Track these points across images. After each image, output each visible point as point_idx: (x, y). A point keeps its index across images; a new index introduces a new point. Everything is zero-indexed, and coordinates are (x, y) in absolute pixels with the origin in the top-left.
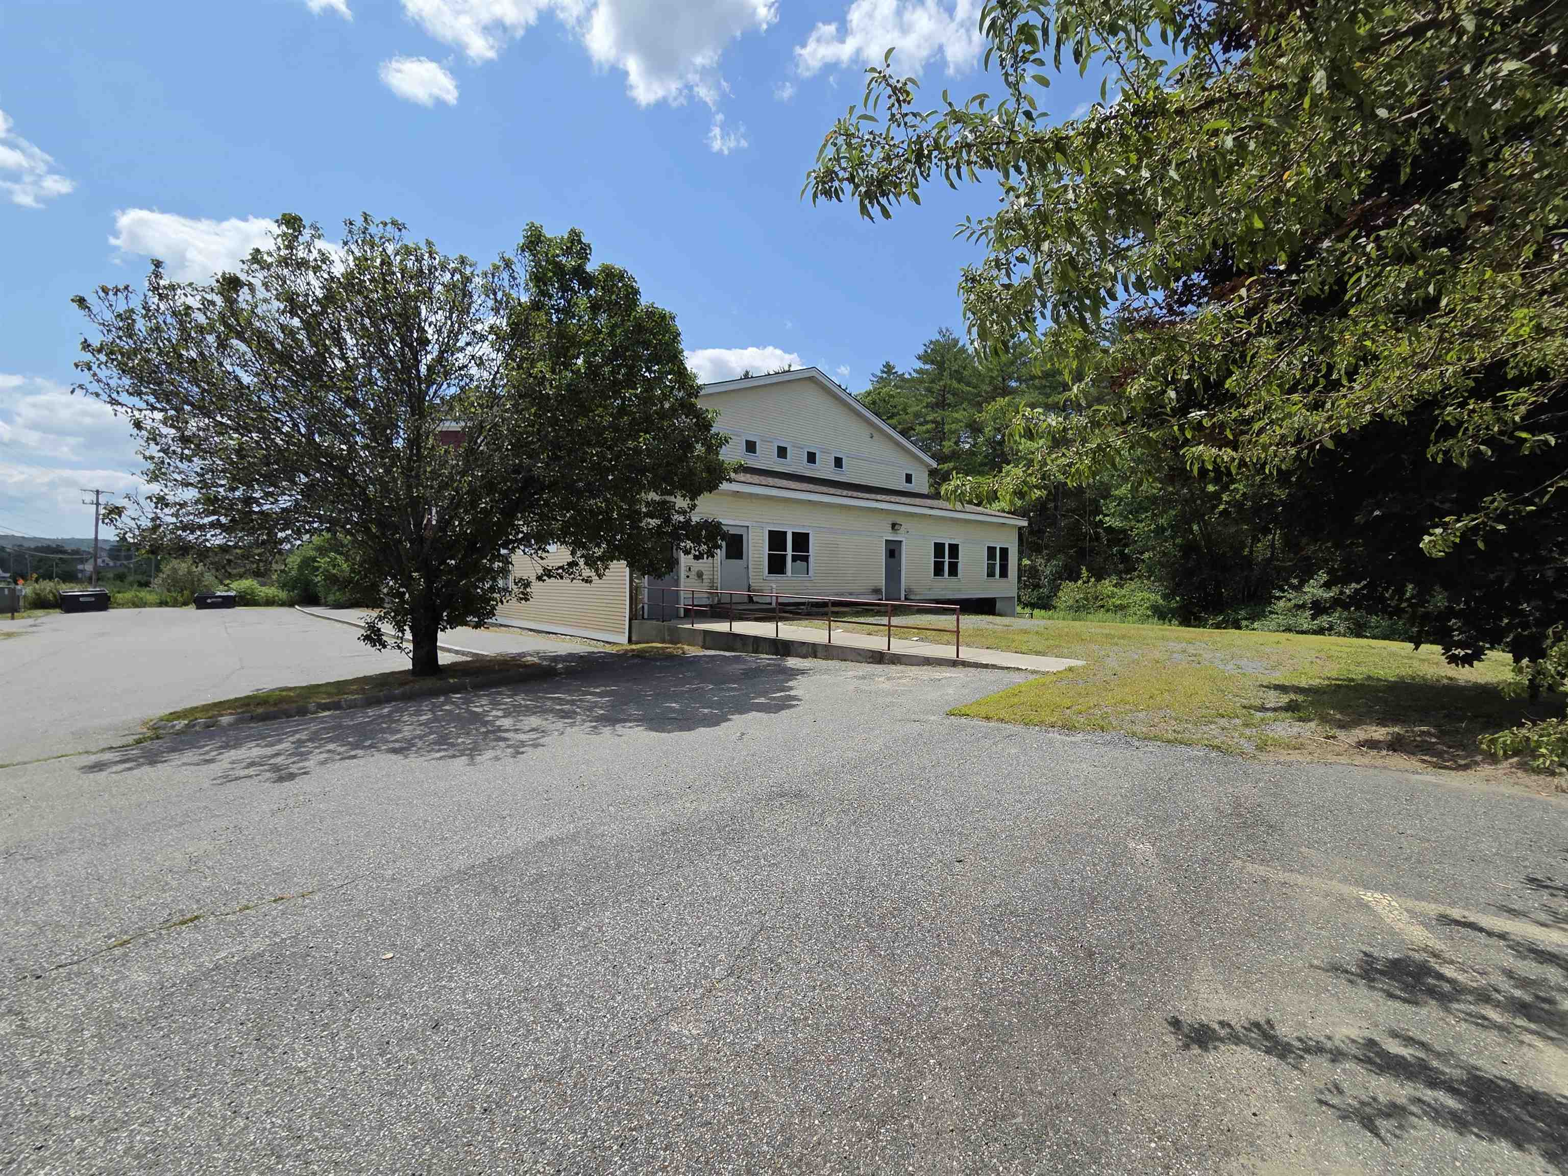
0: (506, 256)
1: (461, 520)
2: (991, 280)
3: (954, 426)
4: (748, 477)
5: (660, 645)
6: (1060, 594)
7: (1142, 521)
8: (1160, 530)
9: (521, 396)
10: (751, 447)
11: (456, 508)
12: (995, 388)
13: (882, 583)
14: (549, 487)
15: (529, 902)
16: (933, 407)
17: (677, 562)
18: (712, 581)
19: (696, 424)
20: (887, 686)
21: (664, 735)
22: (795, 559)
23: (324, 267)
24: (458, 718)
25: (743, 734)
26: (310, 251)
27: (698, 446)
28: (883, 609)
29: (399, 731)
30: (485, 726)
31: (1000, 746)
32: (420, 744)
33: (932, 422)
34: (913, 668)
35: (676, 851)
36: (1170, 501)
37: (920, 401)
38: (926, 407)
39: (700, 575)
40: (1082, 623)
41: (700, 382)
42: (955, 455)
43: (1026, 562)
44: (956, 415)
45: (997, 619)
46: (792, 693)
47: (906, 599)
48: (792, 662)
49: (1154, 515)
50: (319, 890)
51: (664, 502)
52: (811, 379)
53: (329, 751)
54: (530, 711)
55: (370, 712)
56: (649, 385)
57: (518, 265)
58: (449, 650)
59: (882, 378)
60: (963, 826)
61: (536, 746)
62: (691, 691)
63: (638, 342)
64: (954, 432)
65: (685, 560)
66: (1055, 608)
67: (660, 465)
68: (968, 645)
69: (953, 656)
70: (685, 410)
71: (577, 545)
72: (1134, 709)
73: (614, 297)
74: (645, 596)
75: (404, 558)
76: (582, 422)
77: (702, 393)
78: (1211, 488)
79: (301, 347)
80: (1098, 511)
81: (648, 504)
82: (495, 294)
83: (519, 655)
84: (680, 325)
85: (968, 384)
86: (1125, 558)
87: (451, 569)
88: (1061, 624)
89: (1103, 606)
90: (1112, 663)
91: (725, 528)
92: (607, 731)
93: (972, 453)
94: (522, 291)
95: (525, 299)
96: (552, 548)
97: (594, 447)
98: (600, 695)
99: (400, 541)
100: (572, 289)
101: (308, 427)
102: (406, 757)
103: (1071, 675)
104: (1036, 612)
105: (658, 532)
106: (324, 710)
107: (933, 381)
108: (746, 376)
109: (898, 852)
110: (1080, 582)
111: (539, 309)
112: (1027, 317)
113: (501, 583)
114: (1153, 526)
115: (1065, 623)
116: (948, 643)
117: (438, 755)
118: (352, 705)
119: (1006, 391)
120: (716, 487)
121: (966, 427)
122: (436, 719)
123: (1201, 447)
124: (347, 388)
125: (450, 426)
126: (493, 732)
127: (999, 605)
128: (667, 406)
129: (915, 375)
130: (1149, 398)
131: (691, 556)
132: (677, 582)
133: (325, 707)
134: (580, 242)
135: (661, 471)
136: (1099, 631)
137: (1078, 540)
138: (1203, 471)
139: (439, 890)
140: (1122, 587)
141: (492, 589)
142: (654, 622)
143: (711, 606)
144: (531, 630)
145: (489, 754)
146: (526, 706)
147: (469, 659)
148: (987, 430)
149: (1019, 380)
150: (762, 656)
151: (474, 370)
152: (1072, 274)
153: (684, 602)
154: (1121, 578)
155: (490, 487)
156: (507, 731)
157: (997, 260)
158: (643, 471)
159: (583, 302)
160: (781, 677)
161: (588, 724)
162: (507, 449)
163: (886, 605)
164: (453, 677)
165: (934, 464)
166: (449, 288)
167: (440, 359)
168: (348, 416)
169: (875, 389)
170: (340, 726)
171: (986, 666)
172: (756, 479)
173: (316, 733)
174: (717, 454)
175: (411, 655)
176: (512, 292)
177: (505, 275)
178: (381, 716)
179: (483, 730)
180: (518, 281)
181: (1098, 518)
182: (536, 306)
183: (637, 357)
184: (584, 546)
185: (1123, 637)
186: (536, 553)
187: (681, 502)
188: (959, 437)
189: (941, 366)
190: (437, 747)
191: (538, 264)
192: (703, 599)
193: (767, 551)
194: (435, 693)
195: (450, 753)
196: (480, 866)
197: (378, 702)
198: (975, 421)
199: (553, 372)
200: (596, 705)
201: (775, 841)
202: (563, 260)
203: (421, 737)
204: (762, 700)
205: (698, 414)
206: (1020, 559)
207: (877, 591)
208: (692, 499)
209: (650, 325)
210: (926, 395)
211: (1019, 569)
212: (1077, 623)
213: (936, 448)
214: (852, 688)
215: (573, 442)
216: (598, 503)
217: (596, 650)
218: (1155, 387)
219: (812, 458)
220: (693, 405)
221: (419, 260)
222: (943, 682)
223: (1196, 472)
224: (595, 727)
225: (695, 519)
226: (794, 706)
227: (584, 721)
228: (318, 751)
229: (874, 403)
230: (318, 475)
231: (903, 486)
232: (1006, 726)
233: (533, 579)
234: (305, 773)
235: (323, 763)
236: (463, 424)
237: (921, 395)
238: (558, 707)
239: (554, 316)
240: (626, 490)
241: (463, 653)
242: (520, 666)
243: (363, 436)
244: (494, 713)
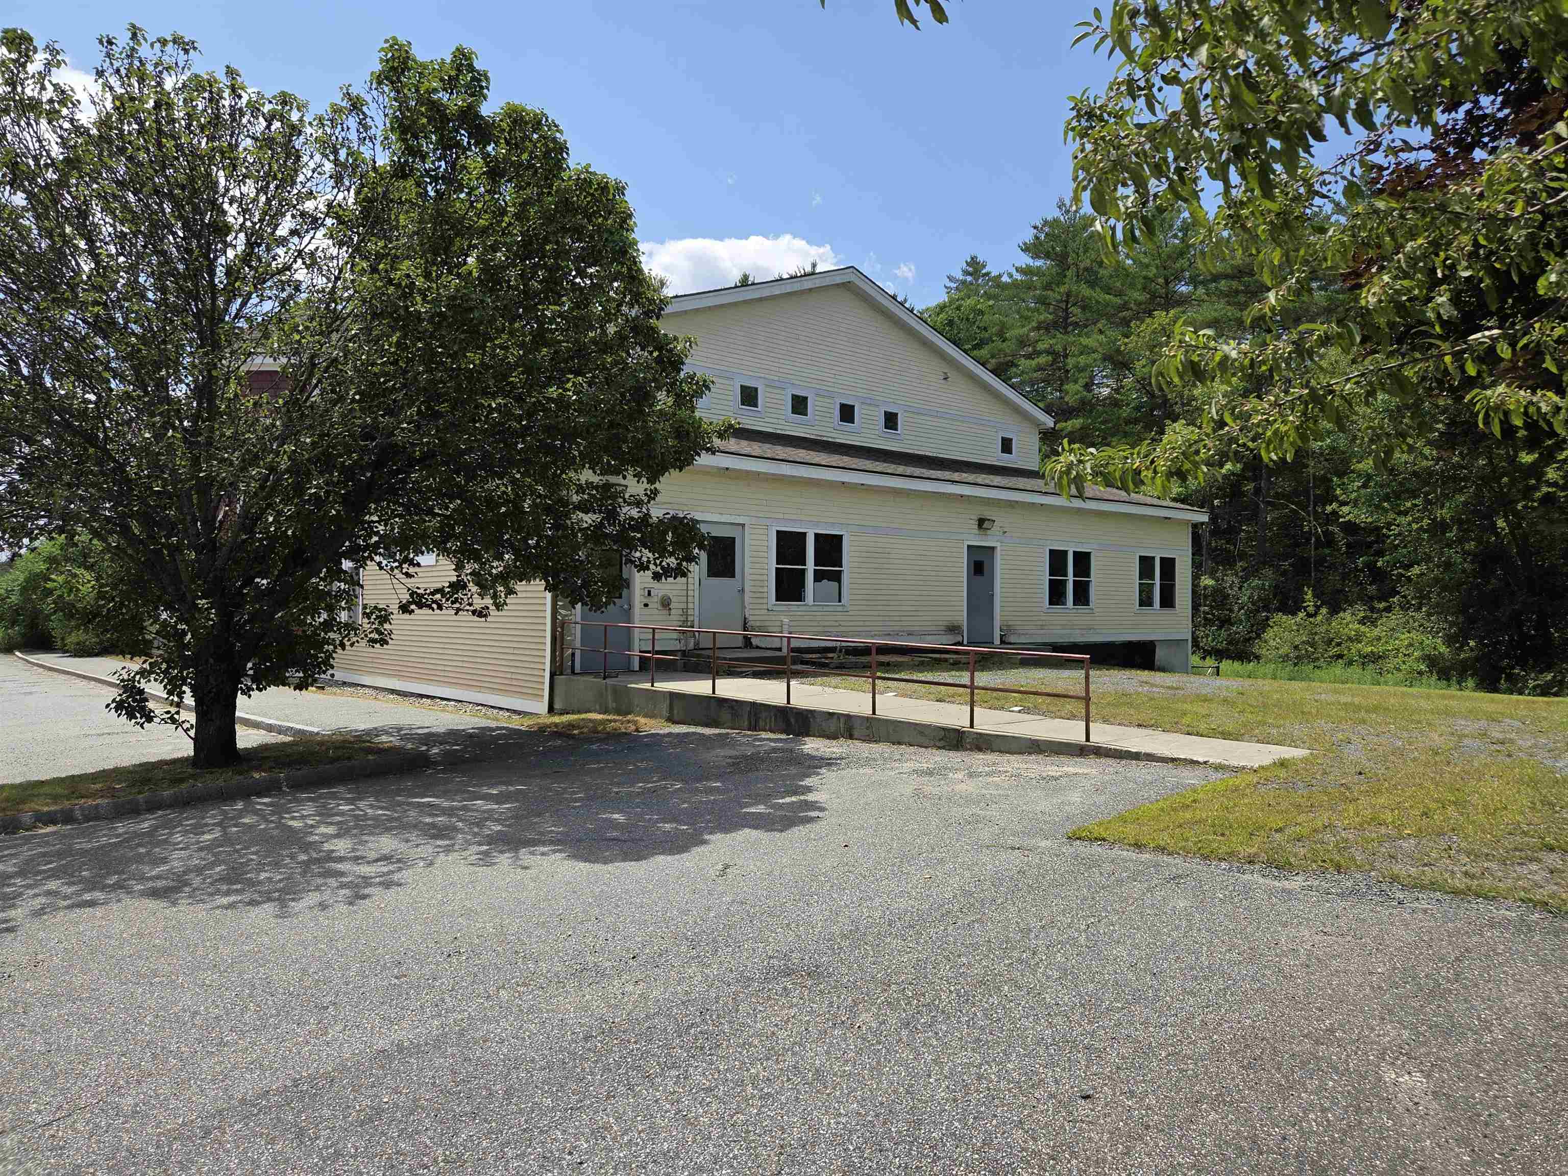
0: (354, 91)
1: (279, 513)
2: (1119, 117)
3: (1082, 360)
4: (745, 446)
5: (600, 717)
6: (1269, 634)
7: (1405, 513)
8: (1437, 528)
9: (375, 316)
10: (749, 396)
11: (270, 496)
12: (1154, 296)
13: (961, 616)
14: (419, 461)
15: (354, 1157)
16: (1045, 328)
17: (627, 584)
18: (685, 612)
19: (659, 360)
20: (969, 787)
21: (597, 867)
22: (819, 576)
23: (65, 112)
24: (264, 839)
25: (726, 867)
26: (43, 88)
27: (661, 395)
28: (963, 658)
29: (164, 860)
30: (306, 851)
31: (1159, 894)
32: (197, 881)
33: (1048, 352)
34: (1012, 758)
35: (607, 1069)
36: (1455, 479)
37: (1027, 318)
38: (1038, 328)
39: (666, 603)
40: (1303, 684)
41: (668, 292)
42: (1085, 407)
43: (1207, 581)
44: (1085, 341)
45: (1158, 677)
46: (810, 797)
47: (1002, 642)
48: (812, 746)
49: (1428, 502)
50: (13, 1129)
51: (607, 486)
52: (847, 286)
53: (49, 893)
54: (382, 827)
55: (121, 827)
56: (583, 299)
57: (373, 106)
58: (256, 725)
59: (964, 282)
60: (1093, 1034)
61: (387, 885)
62: (643, 792)
63: (564, 230)
64: (1081, 370)
65: (641, 580)
66: (1258, 658)
67: (598, 426)
68: (1105, 721)
69: (1081, 738)
70: (641, 338)
71: (463, 555)
72: (1393, 833)
73: (525, 156)
74: (575, 636)
75: (184, 577)
76: (474, 358)
77: (668, 310)
78: (1526, 458)
79: (24, 238)
80: (1329, 498)
81: (580, 489)
82: (335, 152)
83: (368, 732)
84: (632, 199)
85: (1108, 290)
86: (1378, 575)
87: (261, 594)
88: (1266, 685)
89: (1340, 656)
90: (1355, 754)
91: (704, 529)
92: (504, 859)
93: (1114, 403)
94: (379, 148)
95: (383, 160)
96: (427, 559)
97: (494, 396)
98: (498, 799)
99: (176, 550)
100: (458, 144)
101: (32, 365)
102: (174, 904)
103: (1283, 774)
104: (1225, 665)
105: (596, 534)
106: (46, 824)
107: (1047, 287)
108: (745, 282)
109: (980, 1078)
110: (1301, 615)
111: (405, 177)
112: (1181, 177)
113: (343, 616)
114: (1426, 521)
115: (1276, 684)
116: (1072, 717)
117: (225, 901)
118: (93, 816)
119: (1170, 301)
120: (689, 461)
121: (1105, 358)
122: (226, 840)
123: (1501, 389)
124: (96, 303)
125: (262, 362)
126: (318, 861)
127: (1160, 654)
128: (611, 329)
129: (1018, 276)
130: (1400, 308)
131: (649, 573)
132: (628, 614)
133: (50, 819)
134: (471, 69)
135: (601, 436)
136: (1332, 698)
137: (1297, 545)
138: (1508, 430)
139: (207, 1133)
140: (1374, 623)
141: (328, 625)
142: (590, 679)
143: (684, 653)
144: (393, 691)
145: (312, 898)
146: (375, 818)
147: (288, 739)
148: (1138, 365)
149: (1194, 281)
150: (764, 735)
151: (301, 274)
152: (1248, 97)
153: (639, 645)
154: (1372, 609)
155: (325, 462)
156: (341, 859)
157: (1130, 82)
158: (571, 436)
159: (474, 162)
160: (793, 770)
161: (475, 848)
162: (353, 400)
163: (967, 653)
164: (258, 769)
165: (1049, 422)
166: (266, 142)
167: (246, 258)
168: (97, 347)
169: (951, 301)
170: (67, 852)
171: (1136, 756)
172: (756, 448)
173: (28, 861)
174: (693, 409)
175: (192, 733)
176: (362, 149)
177: (352, 122)
178: (136, 835)
179: (303, 857)
180: (373, 131)
181: (1329, 509)
182: (401, 171)
183: (561, 254)
184: (477, 557)
185: (1375, 709)
186: (400, 566)
187: (634, 486)
188: (1092, 378)
189: (1061, 260)
190: (225, 887)
191: (402, 103)
192: (669, 641)
193: (774, 565)
194: (225, 796)
195: (246, 897)
196: (278, 1092)
197: (132, 811)
198: (1118, 351)
199: (427, 276)
200: (489, 816)
201: (772, 1054)
202: (444, 97)
203: (199, 870)
204: (760, 809)
205: (661, 344)
206: (1196, 578)
207: (953, 629)
208: (651, 481)
209: (585, 200)
210: (1034, 310)
211: (1194, 592)
212: (1296, 685)
213: (1053, 395)
214: (908, 790)
215: (459, 388)
216: (499, 487)
217: (493, 724)
218: (1409, 290)
219: (847, 413)
220: (653, 330)
221: (214, 100)
222: (1063, 781)
223: (1496, 429)
224: (486, 854)
225: (656, 512)
226: (811, 820)
227: (468, 843)
228: (31, 892)
229: (951, 323)
230: (47, 442)
231: (996, 457)
232: (1169, 859)
233: (394, 608)
234: (8, 930)
235: (39, 913)
236: (284, 360)
237: (1028, 309)
238: (428, 820)
239: (429, 188)
240: (546, 467)
241: (280, 730)
242: (370, 751)
243: (123, 379)
244: (323, 829)
